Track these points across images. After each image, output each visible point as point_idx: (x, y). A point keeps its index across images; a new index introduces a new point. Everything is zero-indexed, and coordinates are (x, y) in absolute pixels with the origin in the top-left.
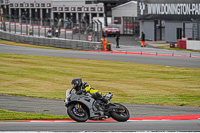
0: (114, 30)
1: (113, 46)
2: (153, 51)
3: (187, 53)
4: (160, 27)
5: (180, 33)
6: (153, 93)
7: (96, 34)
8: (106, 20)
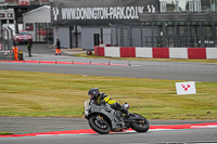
0: (26, 37)
1: (25, 54)
2: (69, 60)
3: (106, 61)
4: (76, 34)
5: (97, 39)
6: (70, 104)
7: (7, 42)
8: (17, 27)
